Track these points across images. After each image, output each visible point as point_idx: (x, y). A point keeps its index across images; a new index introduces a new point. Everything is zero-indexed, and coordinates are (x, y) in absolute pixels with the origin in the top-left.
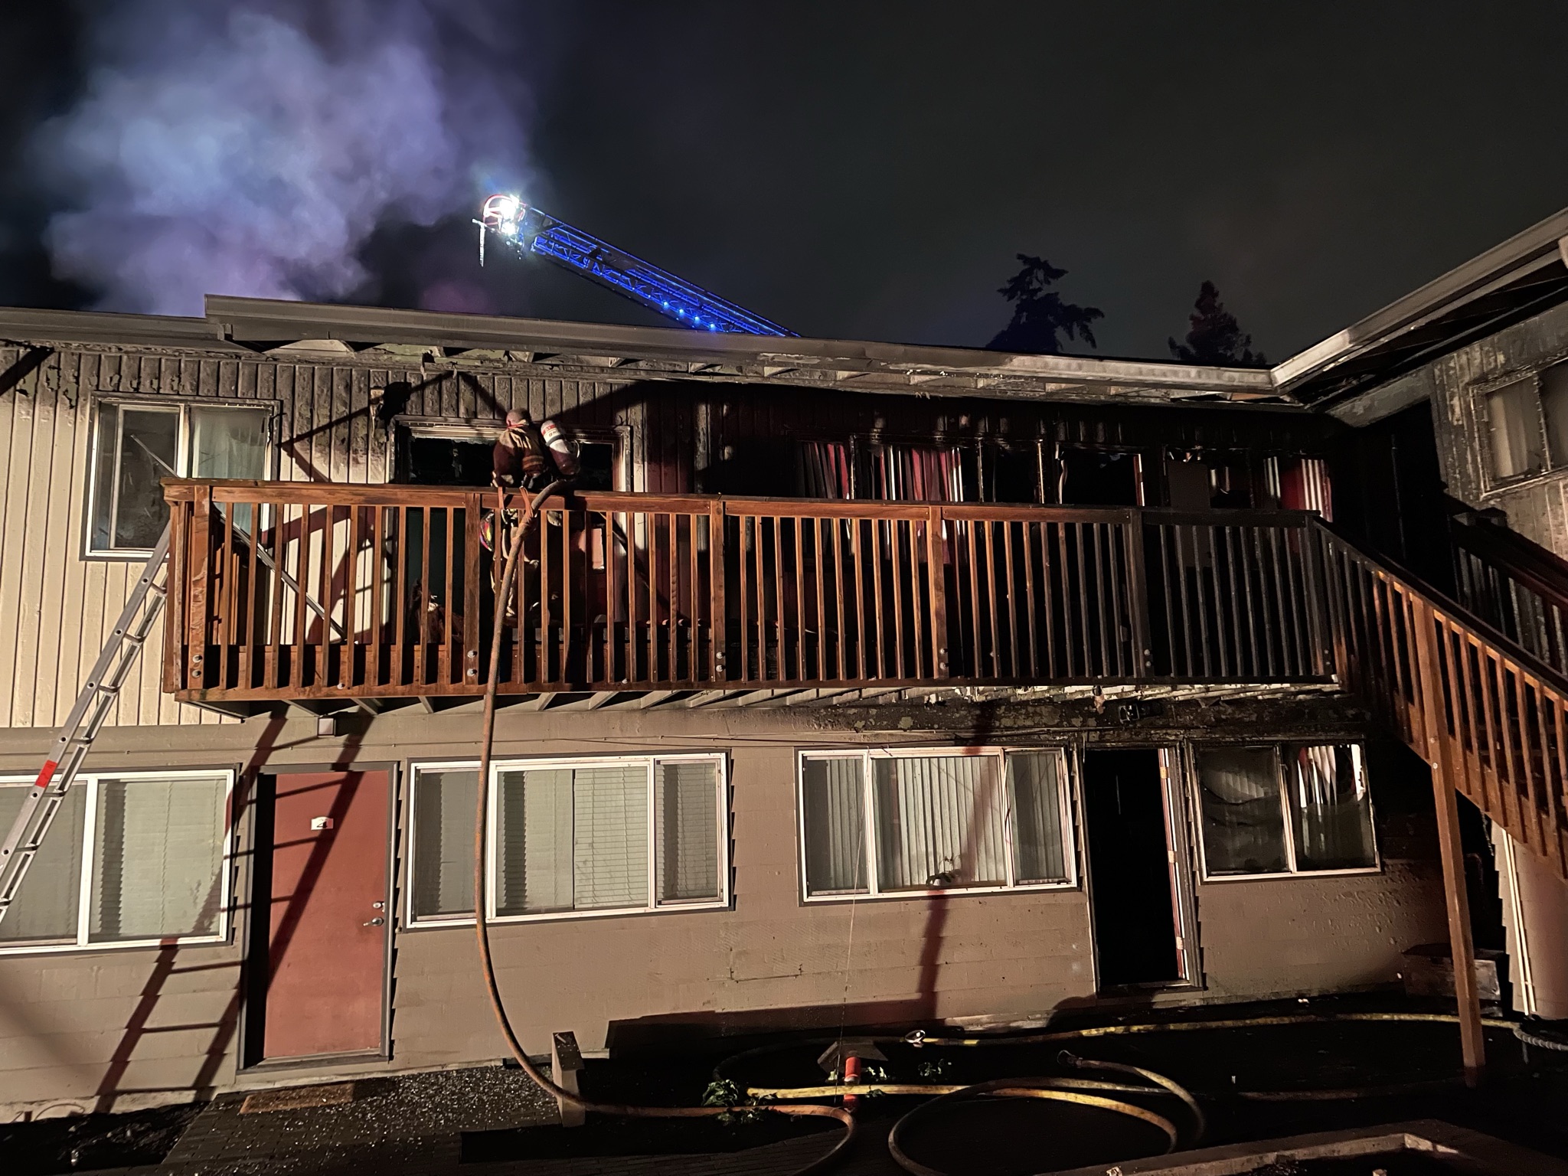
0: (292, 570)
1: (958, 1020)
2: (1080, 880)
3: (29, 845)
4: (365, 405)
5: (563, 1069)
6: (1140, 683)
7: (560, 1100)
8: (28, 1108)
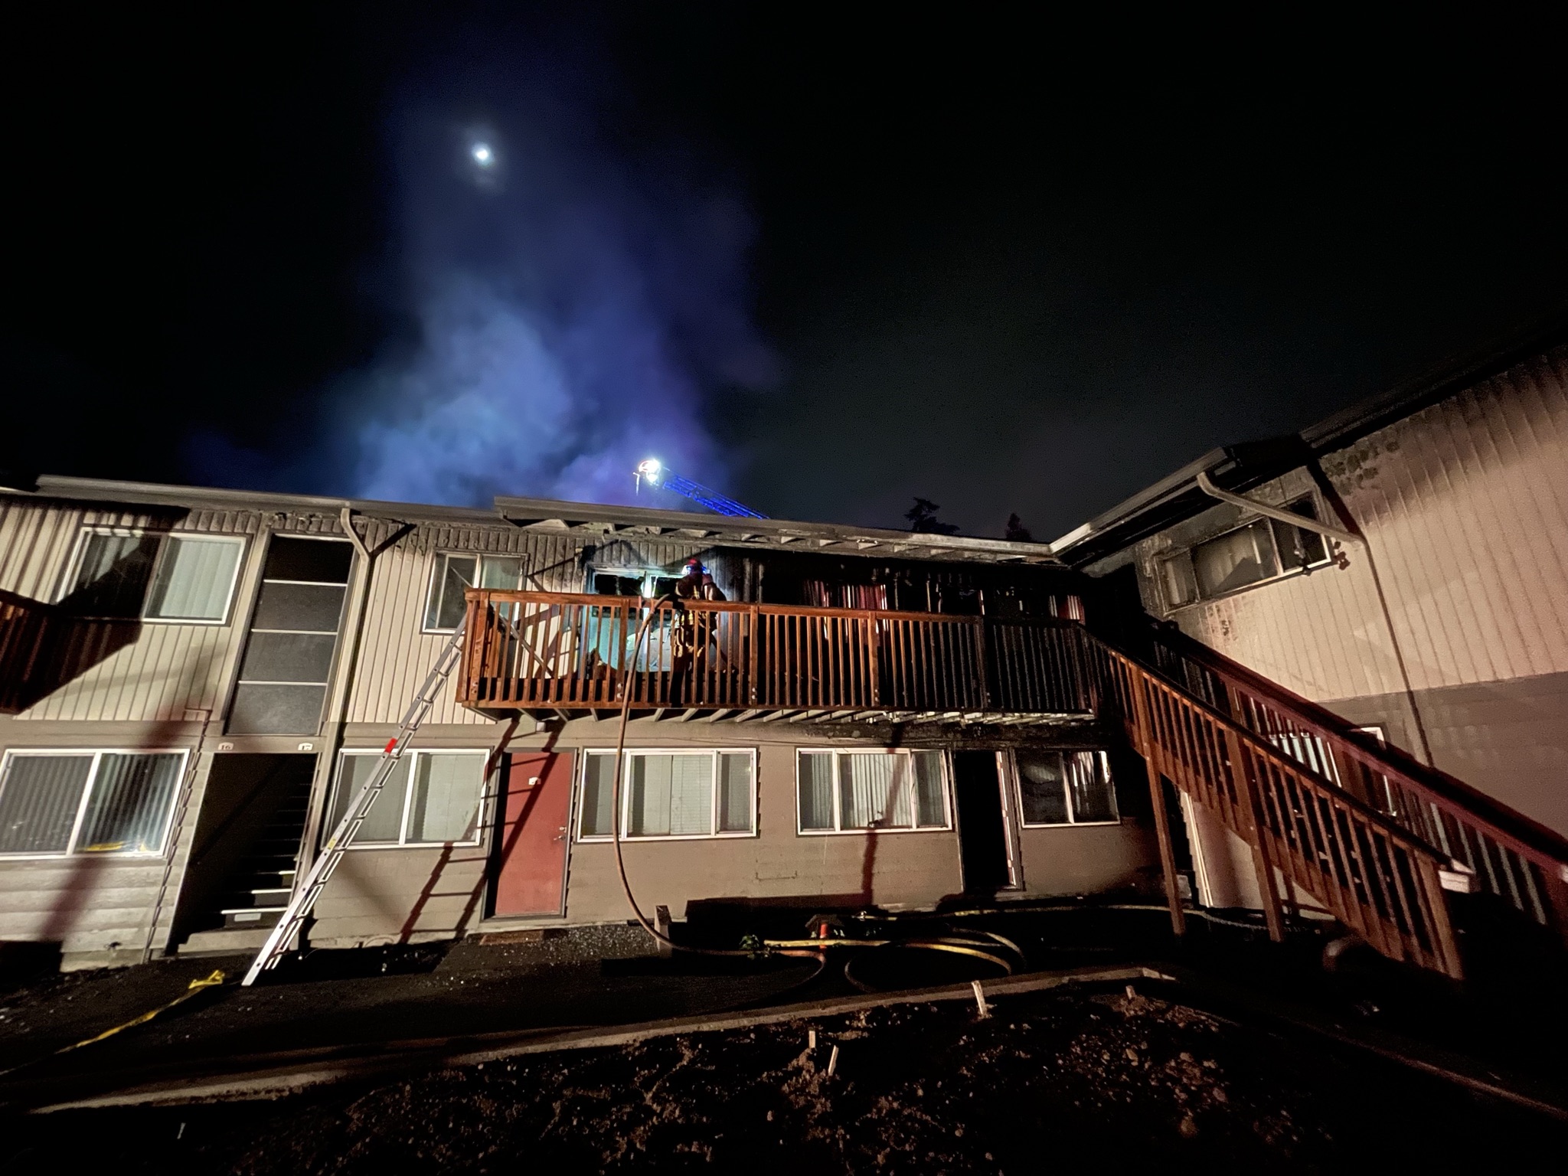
0: (528, 639)
1: (886, 906)
2: (953, 826)
3: (378, 785)
4: (572, 556)
5: (661, 924)
6: (986, 712)
7: (658, 940)
8: (361, 940)
